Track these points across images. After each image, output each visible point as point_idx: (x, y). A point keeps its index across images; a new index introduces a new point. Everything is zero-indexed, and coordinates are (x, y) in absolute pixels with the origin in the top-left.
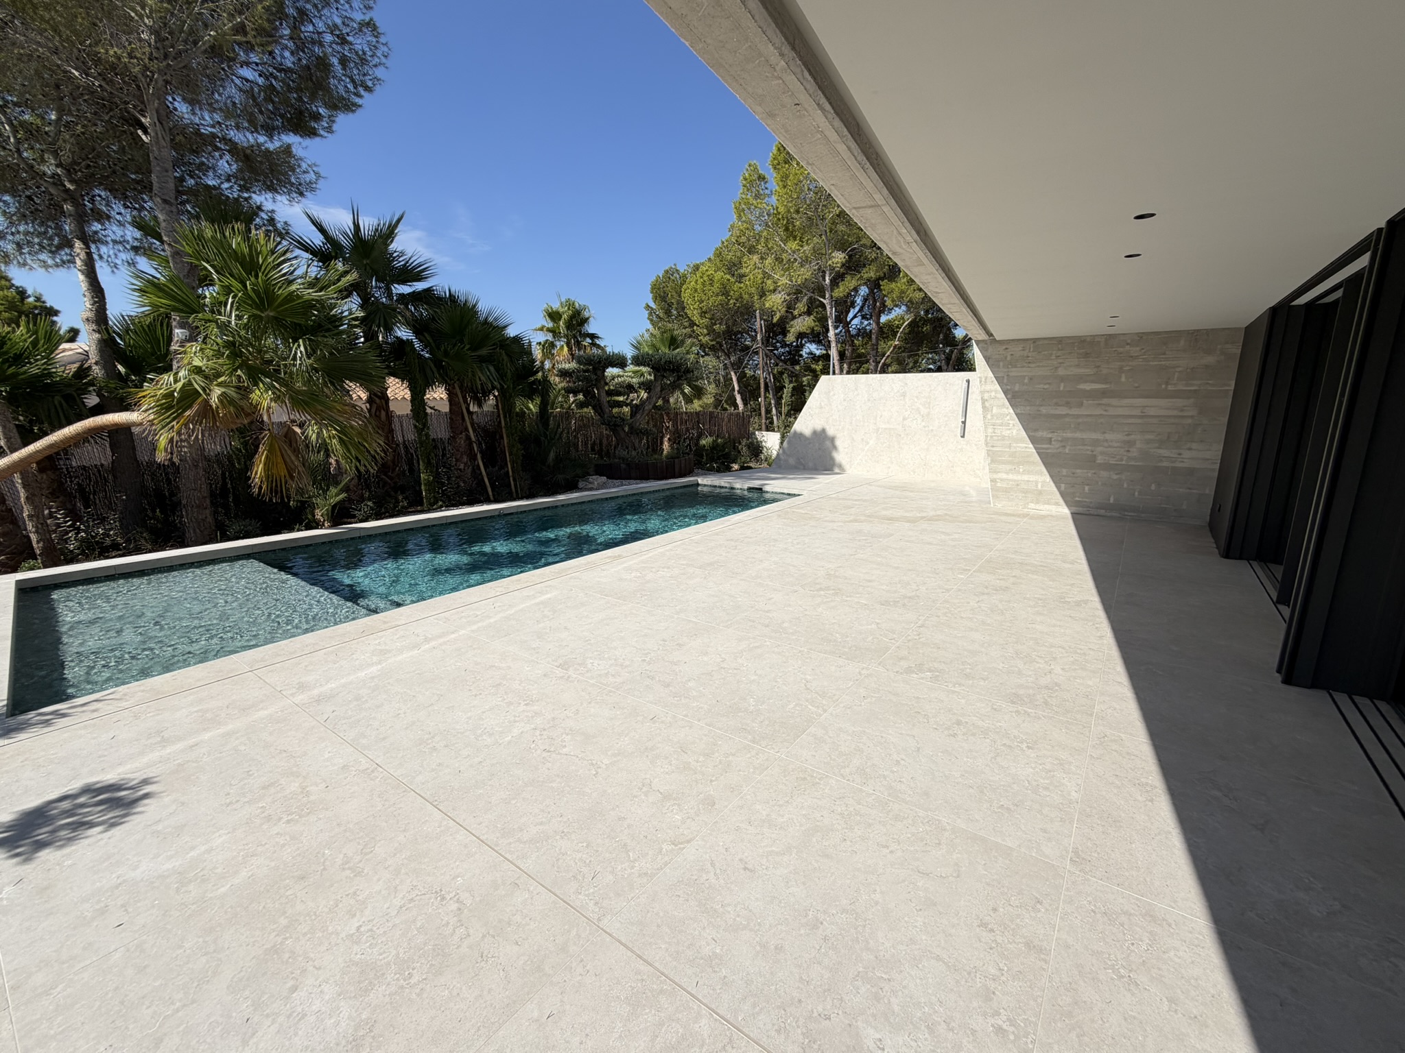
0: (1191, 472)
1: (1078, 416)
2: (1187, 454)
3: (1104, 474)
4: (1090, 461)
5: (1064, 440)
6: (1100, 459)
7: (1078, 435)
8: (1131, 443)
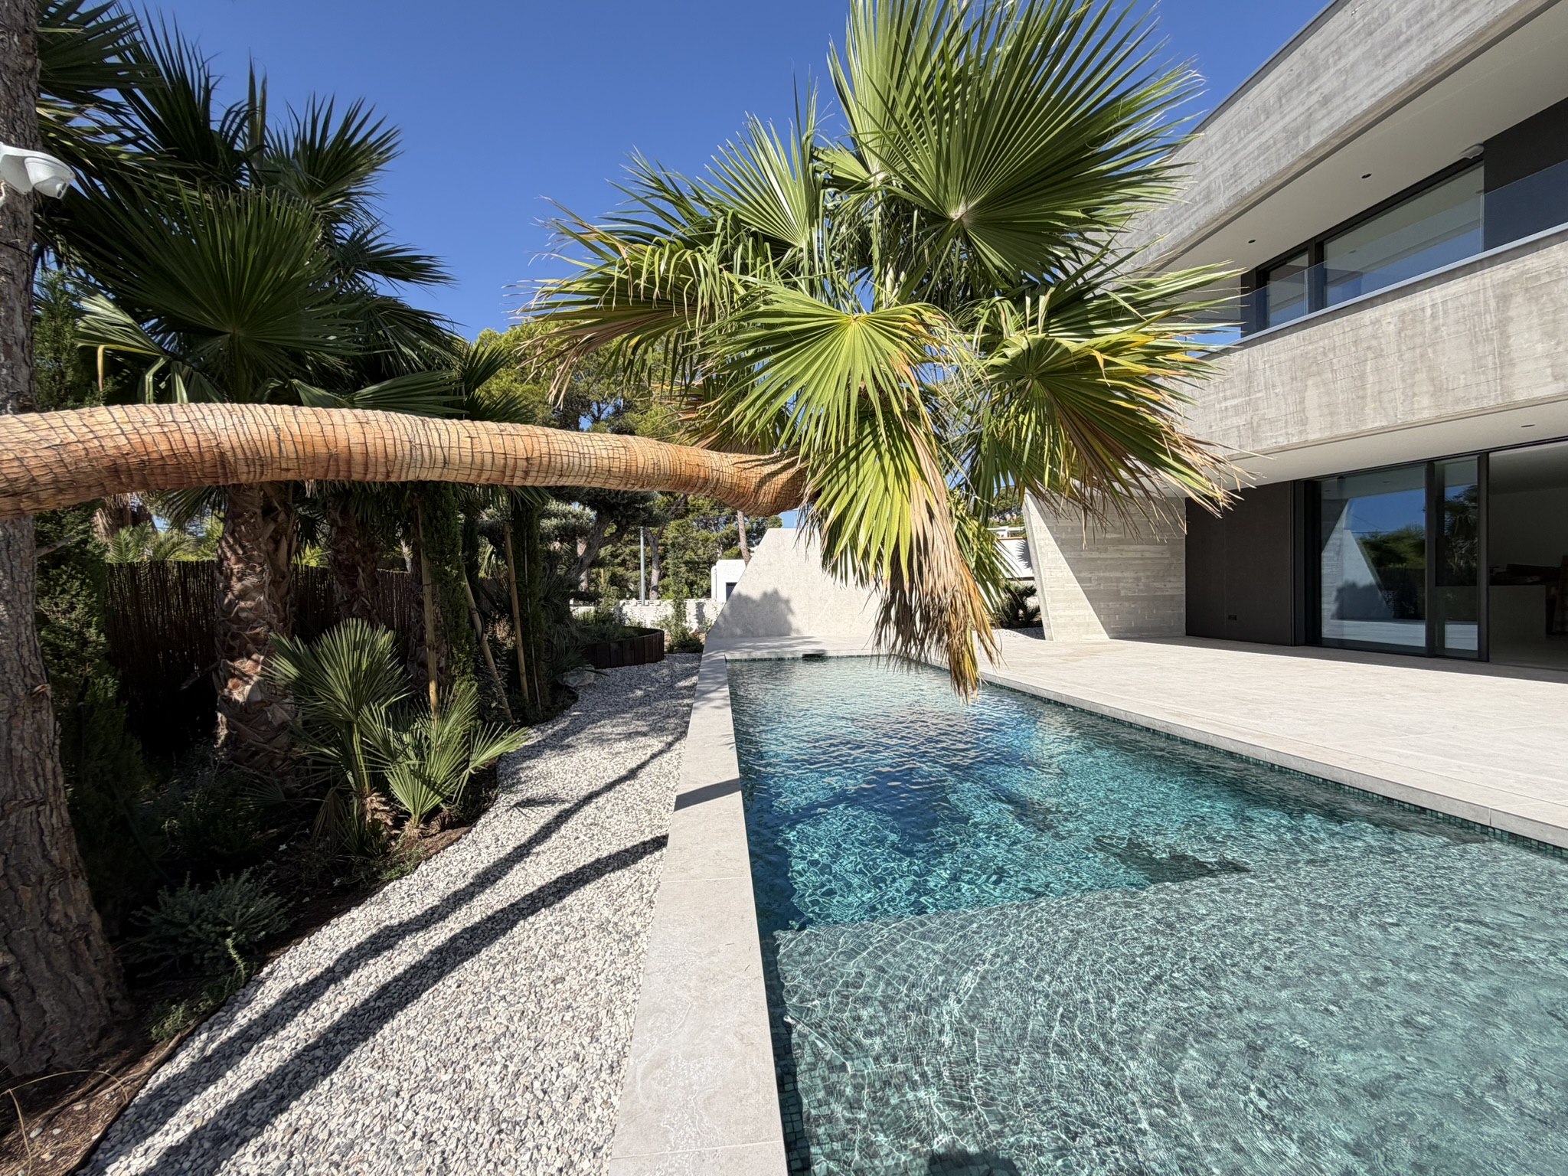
0: (1172, 597)
1: (1105, 559)
2: (1169, 585)
3: (1126, 604)
4: (1116, 595)
5: (1099, 579)
6: (1123, 593)
7: (1107, 574)
8: (1138, 579)
